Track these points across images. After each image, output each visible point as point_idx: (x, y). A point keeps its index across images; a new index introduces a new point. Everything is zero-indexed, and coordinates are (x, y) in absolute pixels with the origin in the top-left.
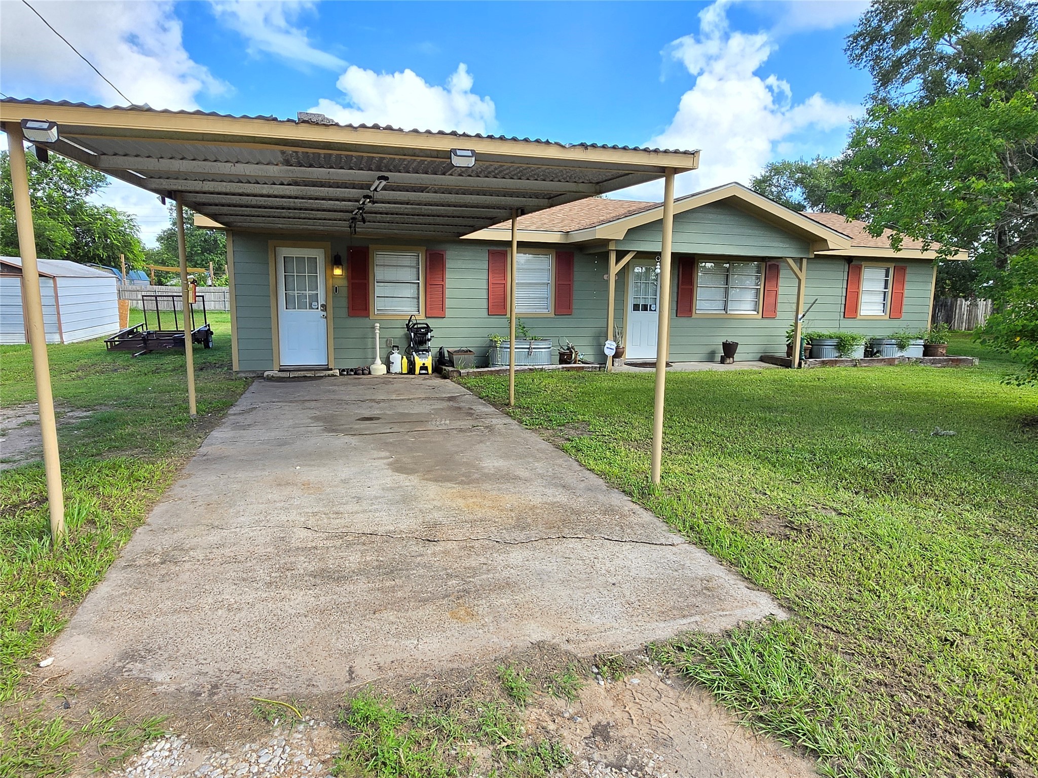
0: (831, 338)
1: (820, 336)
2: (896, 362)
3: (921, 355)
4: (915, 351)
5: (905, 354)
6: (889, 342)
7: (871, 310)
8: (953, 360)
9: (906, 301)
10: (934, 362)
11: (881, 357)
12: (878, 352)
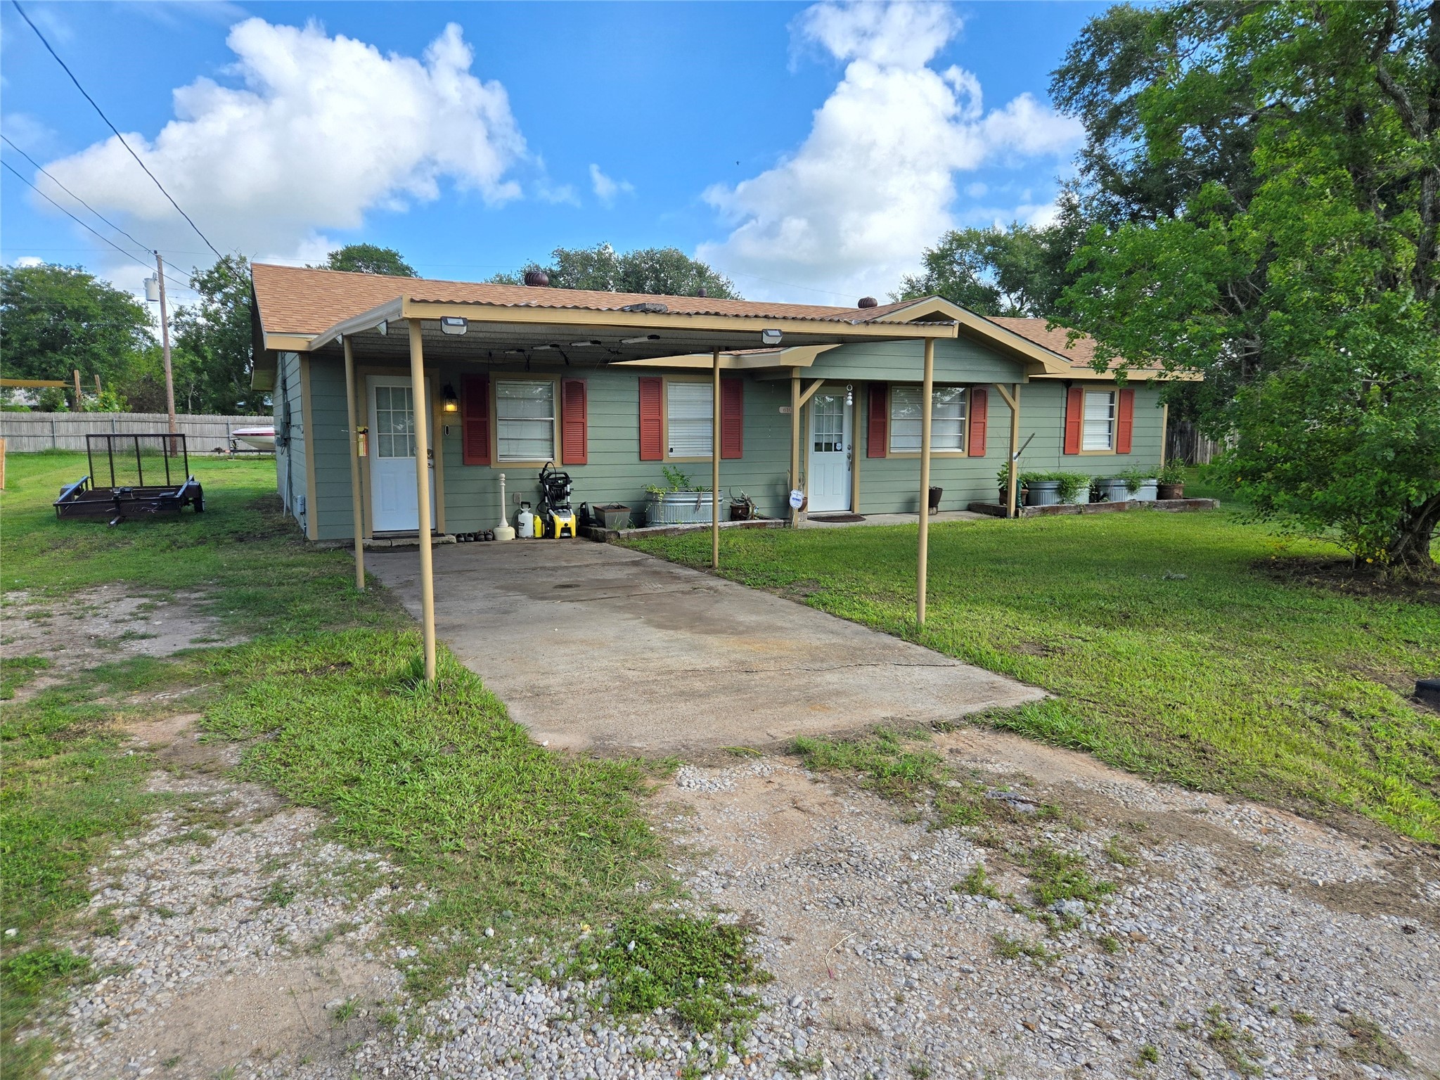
0: (1050, 479)
1: (1037, 478)
2: (1127, 507)
3: (1154, 498)
4: (1147, 493)
5: (1136, 497)
6: (1117, 483)
7: (1095, 444)
8: (1190, 503)
9: (1135, 432)
10: (1169, 506)
11: (1109, 502)
12: (1105, 495)
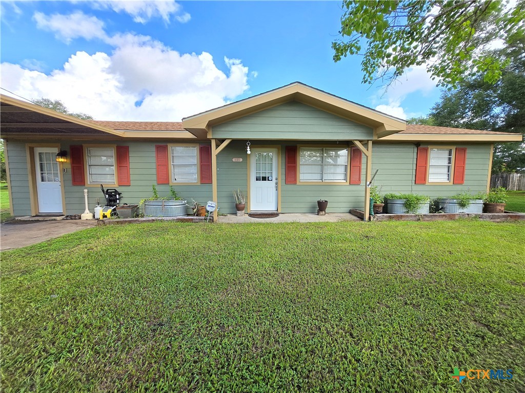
0: (400, 198)
1: (392, 197)
3: (480, 212)
4: (475, 208)
5: (465, 211)
6: (451, 201)
7: (438, 179)
8: (511, 217)
9: (466, 172)
10: (492, 218)
11: (443, 213)
12: (442, 208)
